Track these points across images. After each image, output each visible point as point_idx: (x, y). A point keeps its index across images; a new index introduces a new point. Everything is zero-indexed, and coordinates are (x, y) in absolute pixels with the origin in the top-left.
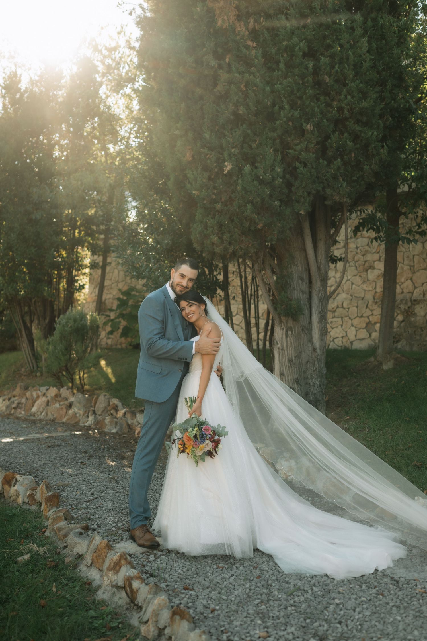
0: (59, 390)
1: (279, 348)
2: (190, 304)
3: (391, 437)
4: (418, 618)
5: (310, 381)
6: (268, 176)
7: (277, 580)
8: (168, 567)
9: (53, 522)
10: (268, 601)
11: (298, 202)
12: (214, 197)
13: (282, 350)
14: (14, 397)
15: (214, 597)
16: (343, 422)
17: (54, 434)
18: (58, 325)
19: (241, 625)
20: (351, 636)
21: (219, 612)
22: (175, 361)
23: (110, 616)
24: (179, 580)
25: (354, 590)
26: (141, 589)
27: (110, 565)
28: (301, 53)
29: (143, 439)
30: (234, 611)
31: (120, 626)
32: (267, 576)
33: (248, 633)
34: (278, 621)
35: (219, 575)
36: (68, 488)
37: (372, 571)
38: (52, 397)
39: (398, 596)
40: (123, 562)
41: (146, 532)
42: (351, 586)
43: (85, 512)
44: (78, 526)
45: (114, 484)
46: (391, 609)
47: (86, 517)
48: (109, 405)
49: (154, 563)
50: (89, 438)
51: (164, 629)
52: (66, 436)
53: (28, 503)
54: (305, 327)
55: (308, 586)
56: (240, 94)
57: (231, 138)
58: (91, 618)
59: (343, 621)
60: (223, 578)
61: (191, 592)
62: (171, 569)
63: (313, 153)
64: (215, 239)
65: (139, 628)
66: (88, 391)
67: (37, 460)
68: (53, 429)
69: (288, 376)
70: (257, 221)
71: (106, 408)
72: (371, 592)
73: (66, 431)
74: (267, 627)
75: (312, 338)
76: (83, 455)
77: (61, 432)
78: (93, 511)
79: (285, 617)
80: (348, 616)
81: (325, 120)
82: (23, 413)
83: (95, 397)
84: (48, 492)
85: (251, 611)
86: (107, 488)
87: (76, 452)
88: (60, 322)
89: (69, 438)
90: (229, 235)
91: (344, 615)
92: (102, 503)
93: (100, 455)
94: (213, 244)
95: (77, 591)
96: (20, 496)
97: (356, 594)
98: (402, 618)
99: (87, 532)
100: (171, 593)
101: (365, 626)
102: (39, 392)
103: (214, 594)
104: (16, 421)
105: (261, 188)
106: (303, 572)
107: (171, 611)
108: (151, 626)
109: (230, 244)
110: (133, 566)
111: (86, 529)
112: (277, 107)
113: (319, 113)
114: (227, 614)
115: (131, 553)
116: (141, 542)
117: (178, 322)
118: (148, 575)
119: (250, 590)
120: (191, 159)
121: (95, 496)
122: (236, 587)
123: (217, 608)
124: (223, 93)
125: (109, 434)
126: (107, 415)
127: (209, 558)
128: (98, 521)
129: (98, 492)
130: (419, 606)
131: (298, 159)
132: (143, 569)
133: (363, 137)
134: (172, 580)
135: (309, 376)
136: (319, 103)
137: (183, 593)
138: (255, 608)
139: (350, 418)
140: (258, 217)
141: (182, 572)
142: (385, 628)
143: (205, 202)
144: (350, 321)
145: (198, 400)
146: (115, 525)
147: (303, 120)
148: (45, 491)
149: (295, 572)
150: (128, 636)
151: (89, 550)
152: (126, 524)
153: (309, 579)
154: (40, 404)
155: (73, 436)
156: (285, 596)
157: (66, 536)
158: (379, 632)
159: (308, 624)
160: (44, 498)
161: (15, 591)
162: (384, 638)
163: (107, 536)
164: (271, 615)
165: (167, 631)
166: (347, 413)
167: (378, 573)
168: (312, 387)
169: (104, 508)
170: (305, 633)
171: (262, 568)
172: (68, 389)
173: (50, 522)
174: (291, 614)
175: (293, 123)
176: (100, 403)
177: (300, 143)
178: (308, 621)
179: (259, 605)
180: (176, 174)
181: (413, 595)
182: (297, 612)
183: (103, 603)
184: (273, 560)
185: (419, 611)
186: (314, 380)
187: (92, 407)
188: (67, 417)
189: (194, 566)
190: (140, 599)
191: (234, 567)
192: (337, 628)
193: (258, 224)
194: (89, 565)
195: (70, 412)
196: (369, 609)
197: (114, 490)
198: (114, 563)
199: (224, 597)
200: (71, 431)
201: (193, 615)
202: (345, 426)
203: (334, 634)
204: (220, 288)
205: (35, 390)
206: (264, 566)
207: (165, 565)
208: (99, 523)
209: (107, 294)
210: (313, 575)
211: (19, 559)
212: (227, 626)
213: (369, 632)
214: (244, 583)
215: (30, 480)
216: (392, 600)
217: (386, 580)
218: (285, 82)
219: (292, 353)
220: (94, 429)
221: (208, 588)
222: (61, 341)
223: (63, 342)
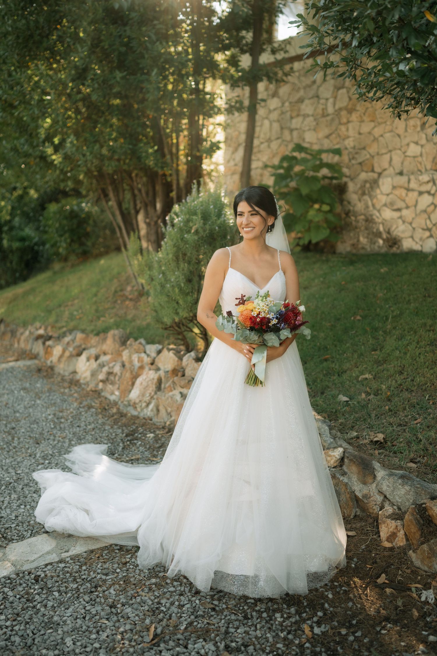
0: (181, 359)
14: (105, 354)
18: (169, 228)
38: (167, 372)
82: (117, 393)
88: (172, 220)
102: (143, 355)
154: (145, 384)
205: (138, 352)
222: (178, 263)
223: (182, 265)
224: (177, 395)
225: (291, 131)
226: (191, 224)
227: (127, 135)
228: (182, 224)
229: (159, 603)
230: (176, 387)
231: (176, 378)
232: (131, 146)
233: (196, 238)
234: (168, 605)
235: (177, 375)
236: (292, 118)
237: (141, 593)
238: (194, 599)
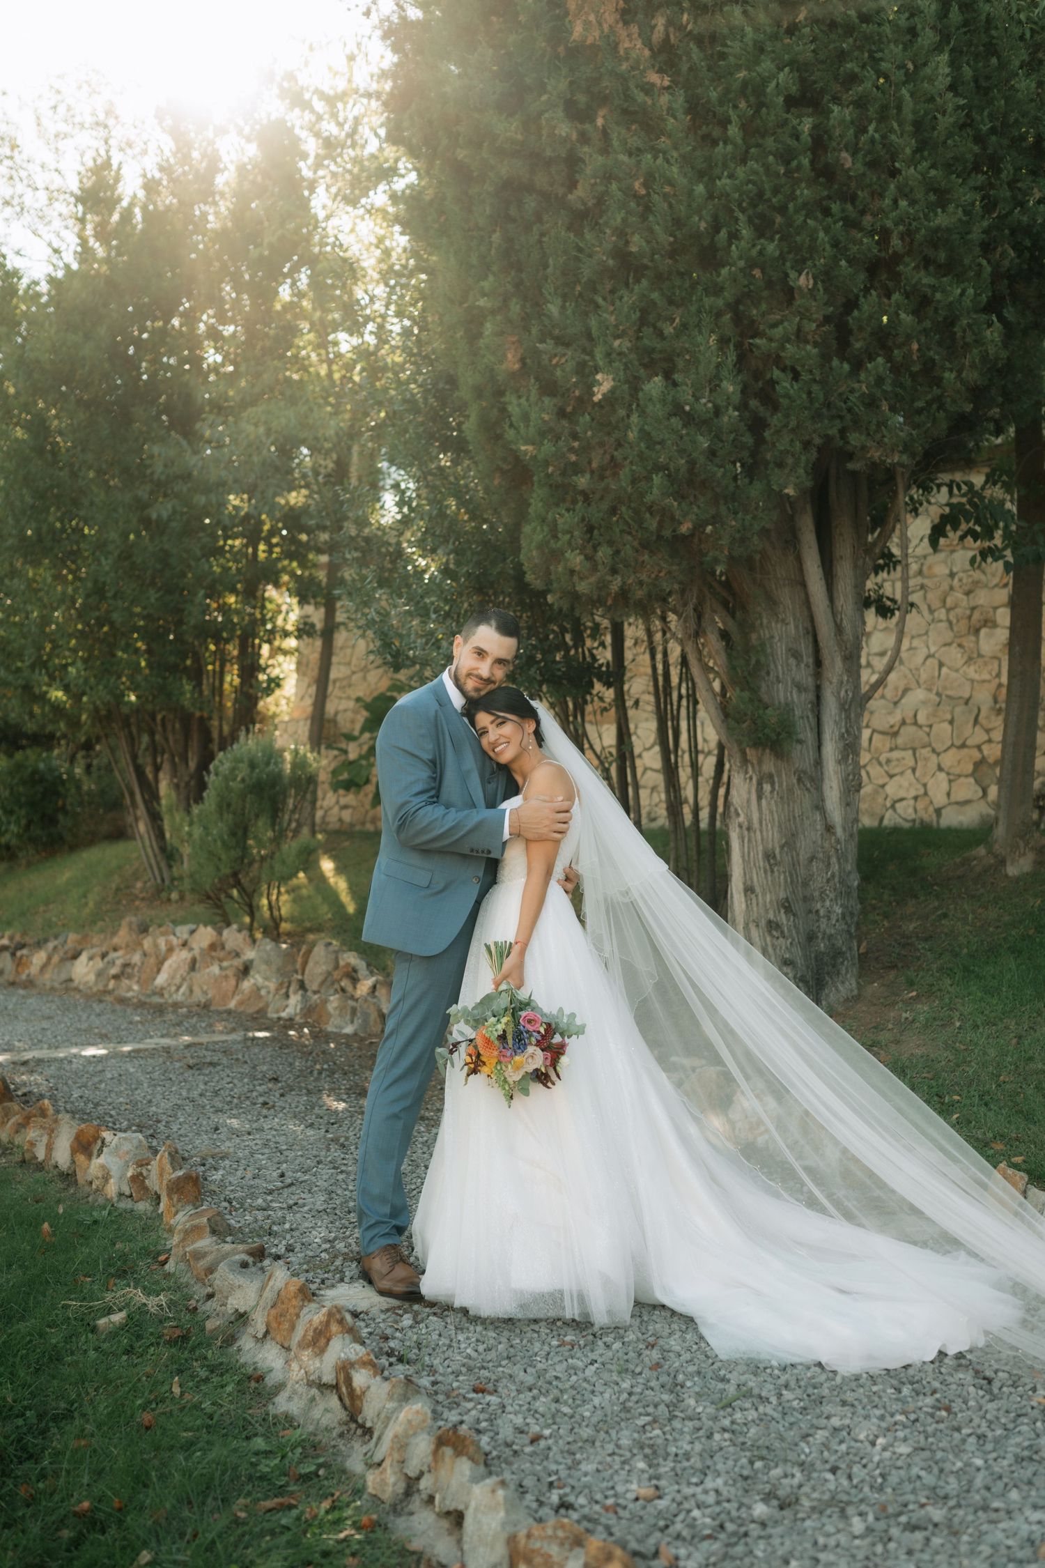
0: (220, 933)
1: (740, 826)
2: (500, 720)
3: (1014, 1041)
4: (1024, 1464)
5: (819, 906)
6: (705, 404)
7: (699, 1373)
8: (443, 1341)
9: (183, 1240)
10: (670, 1420)
11: (780, 465)
12: (573, 458)
13: (749, 829)
14: (115, 949)
15: (541, 1409)
16: (900, 1005)
17: (204, 1038)
18: (212, 777)
19: (598, 1471)
20: (855, 1500)
21: (550, 1442)
22: (464, 856)
23: (299, 1450)
24: (464, 1370)
25: (880, 1397)
26: (373, 1389)
27: (305, 1336)
28: (781, 99)
29: (389, 1044)
30: (587, 1440)
31: (321, 1472)
32: (677, 1364)
33: (613, 1488)
34: (686, 1464)
35: (560, 1361)
36: (227, 1162)
37: (932, 1355)
38: (202, 950)
39: (986, 1412)
40: (334, 1328)
41: (397, 1262)
42: (875, 1388)
43: (260, 1218)
44: (241, 1247)
45: (336, 1153)
46: (964, 1441)
47: (261, 1227)
48: (337, 967)
49: (410, 1333)
50: (288, 1047)
51: (418, 1479)
52: (235, 1042)
53: (131, 1196)
54: (805, 772)
55: (772, 1387)
56: (633, 205)
57: (612, 313)
58: (257, 1454)
59: (843, 1466)
60: (569, 1367)
61: (488, 1398)
62: (450, 1346)
63: (816, 344)
64: (576, 559)
65: (363, 1477)
66: (289, 934)
67: (159, 1097)
68: (203, 1025)
69: (764, 894)
70: (677, 514)
71: (329, 974)
72: (920, 1404)
73: (233, 1030)
74: (658, 1478)
75: (823, 800)
76: (270, 1085)
77: (221, 1032)
78: (280, 1214)
79: (705, 1455)
80: (855, 1455)
81: (843, 263)
82: (136, 987)
83: (304, 948)
84: (174, 1170)
85: (625, 1442)
86: (319, 1163)
87: (253, 1078)
88: (216, 768)
89: (240, 1047)
90: (609, 551)
91: (848, 1454)
92: (303, 1195)
93: (310, 1087)
94: (572, 572)
95: (229, 1395)
96: (112, 1181)
97: (884, 1407)
98: (986, 1462)
99: (261, 1261)
100: (442, 1398)
101: (894, 1479)
102: (172, 937)
103: (542, 1404)
104: (118, 1007)
105: (688, 434)
106: (763, 1356)
107: (433, 1439)
108: (389, 1471)
109: (614, 571)
110: (360, 1337)
111: (259, 1254)
112: (723, 234)
113: (828, 247)
114: (567, 1447)
115: (359, 1310)
116: (385, 1284)
117: (470, 762)
118: (393, 1360)
119: (630, 1394)
120: (517, 366)
121: (289, 1181)
122: (599, 1388)
123: (547, 1432)
124: (590, 204)
125: (336, 1037)
126: (332, 991)
127: (543, 1324)
128: (288, 1236)
129: (297, 1171)
130: (1033, 1435)
131: (778, 361)
132: (382, 1345)
133: (939, 302)
134: (450, 1370)
135: (816, 894)
136: (829, 219)
137: (471, 1400)
138: (636, 1435)
139: (918, 996)
140: (679, 504)
141: (474, 1354)
142: (941, 1483)
143: (550, 469)
144: (934, 757)
145: (516, 949)
146: (328, 1246)
147: (788, 264)
148: (168, 1167)
149: (746, 1356)
150: (337, 1494)
151: (262, 1303)
152: (354, 1245)
153: (776, 1372)
154: (175, 966)
155: (249, 1043)
156: (711, 1410)
157: (210, 1270)
158: (926, 1493)
159: (756, 1472)
160: (165, 1182)
161: (88, 1394)
162: (933, 1505)
163: (307, 1271)
164: (673, 1450)
165: (424, 1484)
166: (911, 984)
167: (946, 1361)
168: (824, 920)
169: (306, 1208)
170: (746, 1491)
171: (666, 1347)
172: (240, 931)
173: (176, 1239)
174: (721, 1449)
175: (763, 272)
176: (317, 963)
177: (782, 322)
178: (758, 1464)
179: (648, 1428)
180: (484, 404)
181: (1024, 1411)
182: (734, 1445)
183: (289, 1421)
184: (696, 1329)
185: (1031, 1446)
186: (828, 903)
187: (296, 972)
188: (237, 998)
189: (504, 1340)
190: (369, 1413)
191: (600, 1343)
192: (826, 1480)
193: (680, 523)
194: (260, 1335)
195: (246, 985)
196: (910, 1442)
197: (334, 1168)
198: (315, 1330)
199: (566, 1410)
200: (247, 1030)
201: (487, 1448)
202: (904, 1015)
203: (815, 1495)
204: (599, 680)
205: (163, 934)
206: (673, 1343)
207: (435, 1337)
208: (291, 1241)
209: (340, 698)
210: (788, 1362)
211: (102, 1322)
212: (563, 1474)
213: (899, 1492)
214: (619, 1380)
215: (135, 1142)
216: (971, 1421)
217: (961, 1376)
218: (741, 172)
219: (772, 837)
220: (301, 1026)
221: (530, 1390)
222: (221, 815)
223: (226, 816)
224: (215, 969)
226: (237, 772)
228: (227, 772)
230: (213, 962)
231: (213, 953)
235: (215, 951)
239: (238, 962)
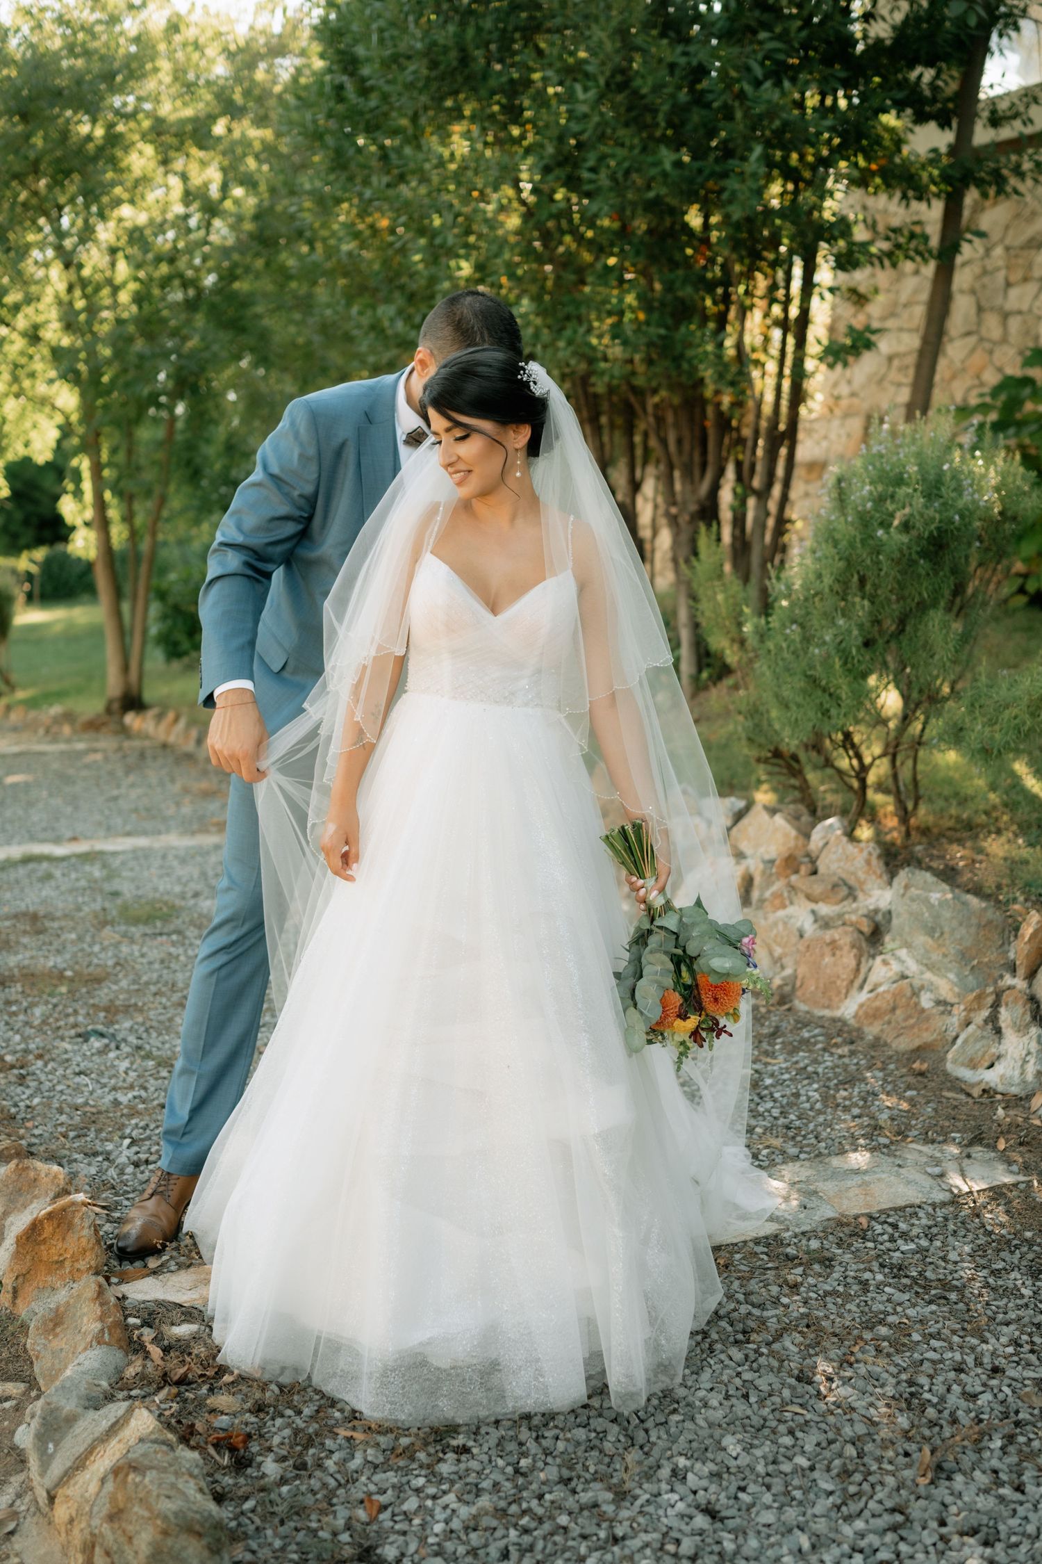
83: (1034, 920)
187: (1011, 971)
188: (859, 998)
224: (800, 915)
225: (1005, 316)
226: (890, 506)
227: (656, 304)
228: (869, 505)
229: (911, 1383)
230: (795, 899)
231: (794, 878)
232: (662, 331)
233: (905, 539)
234: (940, 1389)
235: (797, 872)
236: (1008, 285)
237: (860, 1356)
238: (994, 1382)
239: (856, 911)
